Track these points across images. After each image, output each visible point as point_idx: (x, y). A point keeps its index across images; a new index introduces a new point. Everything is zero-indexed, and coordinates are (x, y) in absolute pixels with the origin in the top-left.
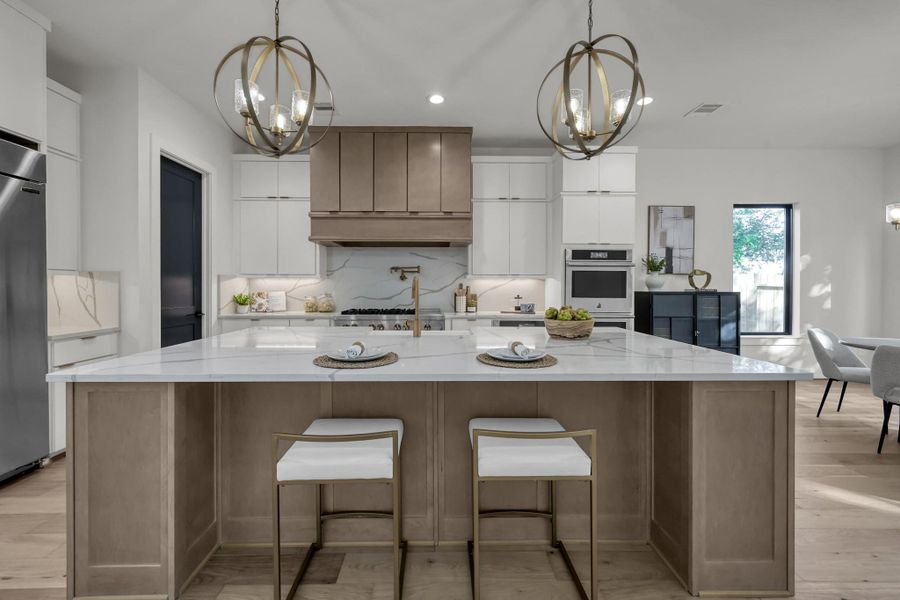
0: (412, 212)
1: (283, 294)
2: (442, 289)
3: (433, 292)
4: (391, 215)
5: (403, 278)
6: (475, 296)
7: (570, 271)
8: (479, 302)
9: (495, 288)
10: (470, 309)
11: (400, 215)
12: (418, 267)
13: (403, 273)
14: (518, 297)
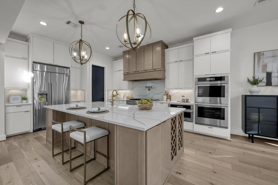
0: (145, 70)
1: (123, 94)
2: (160, 93)
3: (158, 94)
4: (140, 72)
5: (149, 90)
6: (170, 95)
7: (197, 86)
8: (172, 98)
9: (178, 93)
10: (168, 100)
11: (142, 72)
12: (152, 86)
13: (149, 88)
14: (183, 96)
